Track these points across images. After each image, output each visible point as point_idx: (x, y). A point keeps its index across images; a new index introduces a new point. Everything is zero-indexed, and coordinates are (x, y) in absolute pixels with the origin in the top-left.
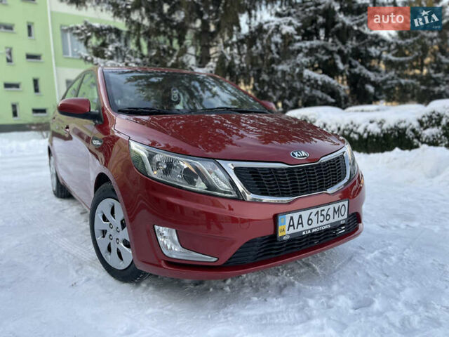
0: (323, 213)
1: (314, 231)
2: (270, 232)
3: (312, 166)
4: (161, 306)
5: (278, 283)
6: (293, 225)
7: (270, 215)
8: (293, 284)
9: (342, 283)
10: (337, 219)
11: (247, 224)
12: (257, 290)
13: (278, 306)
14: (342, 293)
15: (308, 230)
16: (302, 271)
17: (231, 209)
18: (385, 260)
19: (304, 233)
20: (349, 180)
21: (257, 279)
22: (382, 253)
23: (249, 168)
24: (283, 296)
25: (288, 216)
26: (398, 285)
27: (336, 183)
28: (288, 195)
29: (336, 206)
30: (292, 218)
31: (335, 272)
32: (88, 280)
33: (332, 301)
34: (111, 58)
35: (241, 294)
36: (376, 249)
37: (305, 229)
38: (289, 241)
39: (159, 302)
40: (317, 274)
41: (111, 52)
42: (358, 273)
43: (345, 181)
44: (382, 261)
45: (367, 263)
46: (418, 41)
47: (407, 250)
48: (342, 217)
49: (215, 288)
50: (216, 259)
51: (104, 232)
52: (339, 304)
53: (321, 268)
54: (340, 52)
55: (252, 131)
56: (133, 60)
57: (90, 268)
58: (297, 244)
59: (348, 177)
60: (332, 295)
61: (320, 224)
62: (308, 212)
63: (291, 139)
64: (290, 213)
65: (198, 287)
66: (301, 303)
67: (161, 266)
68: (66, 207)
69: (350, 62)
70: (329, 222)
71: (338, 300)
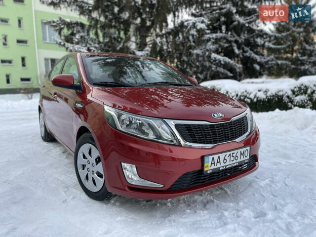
0: (233, 155)
1: (227, 167)
2: (199, 168)
3: (226, 123)
4: (126, 215)
5: (202, 201)
6: (214, 163)
7: (199, 156)
8: (213, 202)
9: (246, 200)
10: (242, 159)
11: (183, 162)
12: (189, 205)
13: (204, 216)
14: (246, 208)
15: (223, 167)
16: (218, 192)
17: (171, 151)
18: (273, 186)
19: (221, 169)
20: (250, 133)
21: (189, 198)
22: (270, 181)
23: (185, 125)
24: (207, 210)
25: (211, 157)
26: (283, 202)
27: (242, 135)
28: (210, 143)
29: (242, 150)
30: (213, 159)
31: (240, 193)
32: (74, 198)
33: (240, 213)
34: (77, 43)
35: (179, 208)
36: (266, 178)
37: (221, 166)
38: (211, 174)
39: (124, 213)
40: (228, 195)
41: (77, 39)
42: (256, 194)
43: (248, 133)
44: (271, 186)
45: (262, 187)
46: (290, 35)
47: (287, 179)
48: (246, 158)
49: (161, 204)
50: (163, 186)
51: (84, 166)
52: (244, 215)
53: (231, 191)
54: (236, 42)
55: (177, 97)
56: (93, 45)
57: (74, 190)
58: (217, 176)
59: (249, 130)
60: (239, 209)
61: (232, 162)
62: (224, 154)
63: (205, 103)
64: (212, 155)
65: (149, 203)
66: (219, 214)
67: (125, 190)
68: (52, 148)
69: (243, 49)
70: (237, 161)
71: (243, 212)
